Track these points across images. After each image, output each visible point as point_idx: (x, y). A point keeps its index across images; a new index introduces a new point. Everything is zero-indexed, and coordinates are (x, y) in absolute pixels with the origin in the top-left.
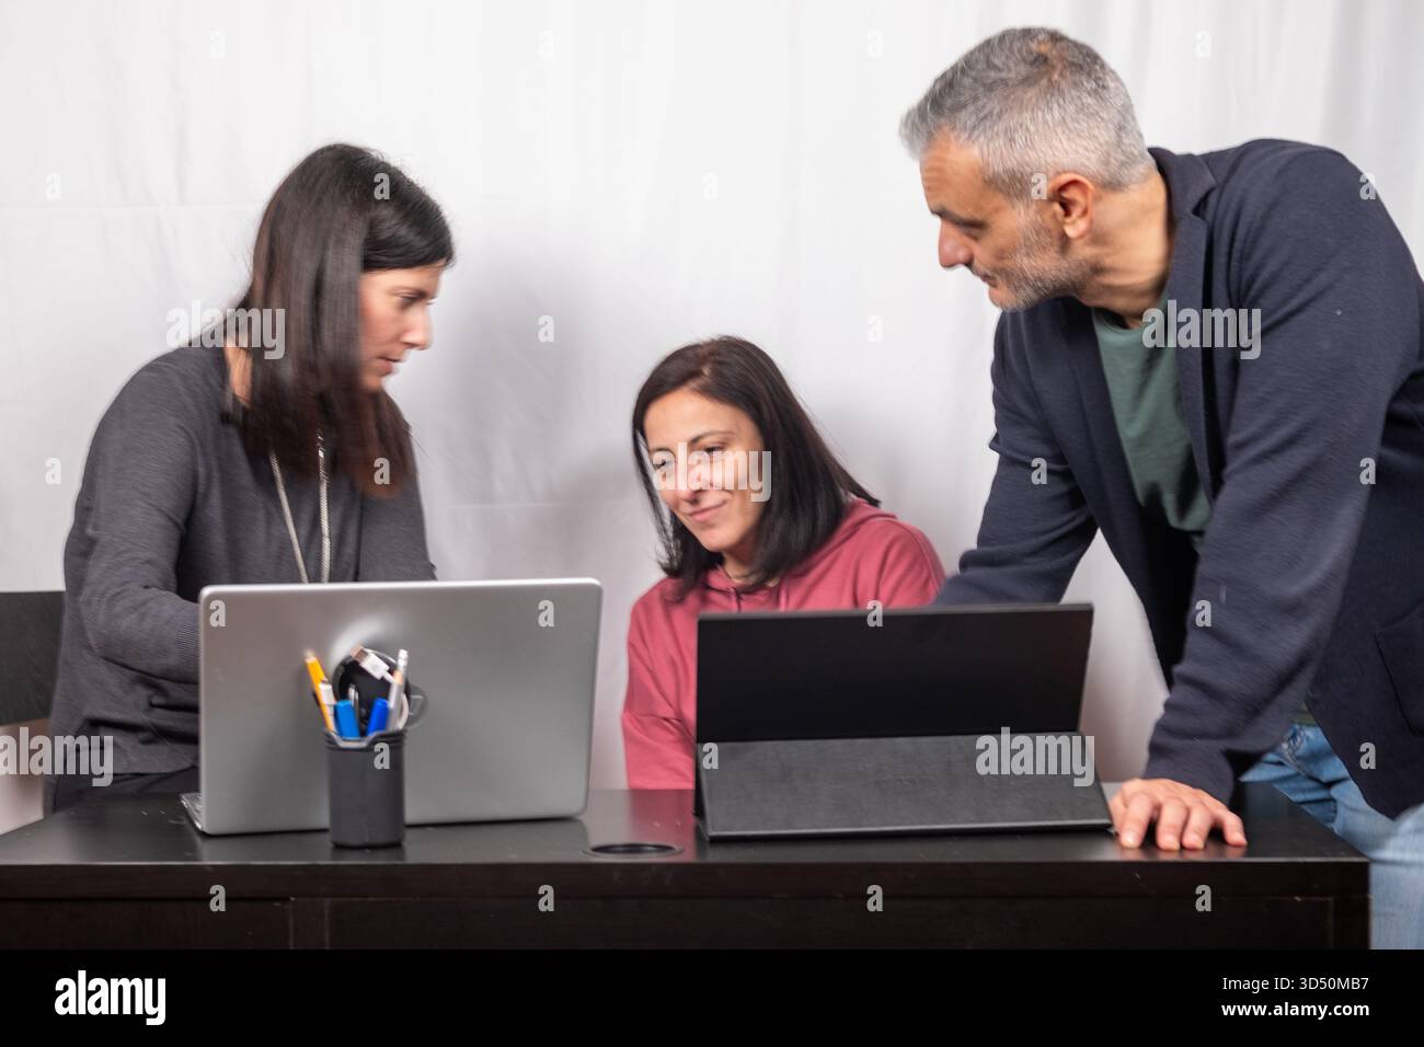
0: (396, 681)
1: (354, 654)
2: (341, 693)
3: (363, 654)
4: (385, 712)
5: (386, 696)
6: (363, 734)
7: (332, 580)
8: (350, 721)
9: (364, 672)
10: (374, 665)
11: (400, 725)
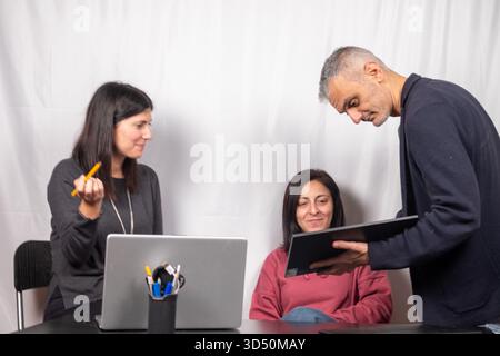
0: (176, 276)
1: (163, 264)
2: (155, 280)
3: (167, 265)
4: (171, 288)
5: (172, 281)
6: (162, 295)
7: (134, 233)
8: (158, 290)
9: (166, 272)
10: (170, 270)
11: (176, 292)
